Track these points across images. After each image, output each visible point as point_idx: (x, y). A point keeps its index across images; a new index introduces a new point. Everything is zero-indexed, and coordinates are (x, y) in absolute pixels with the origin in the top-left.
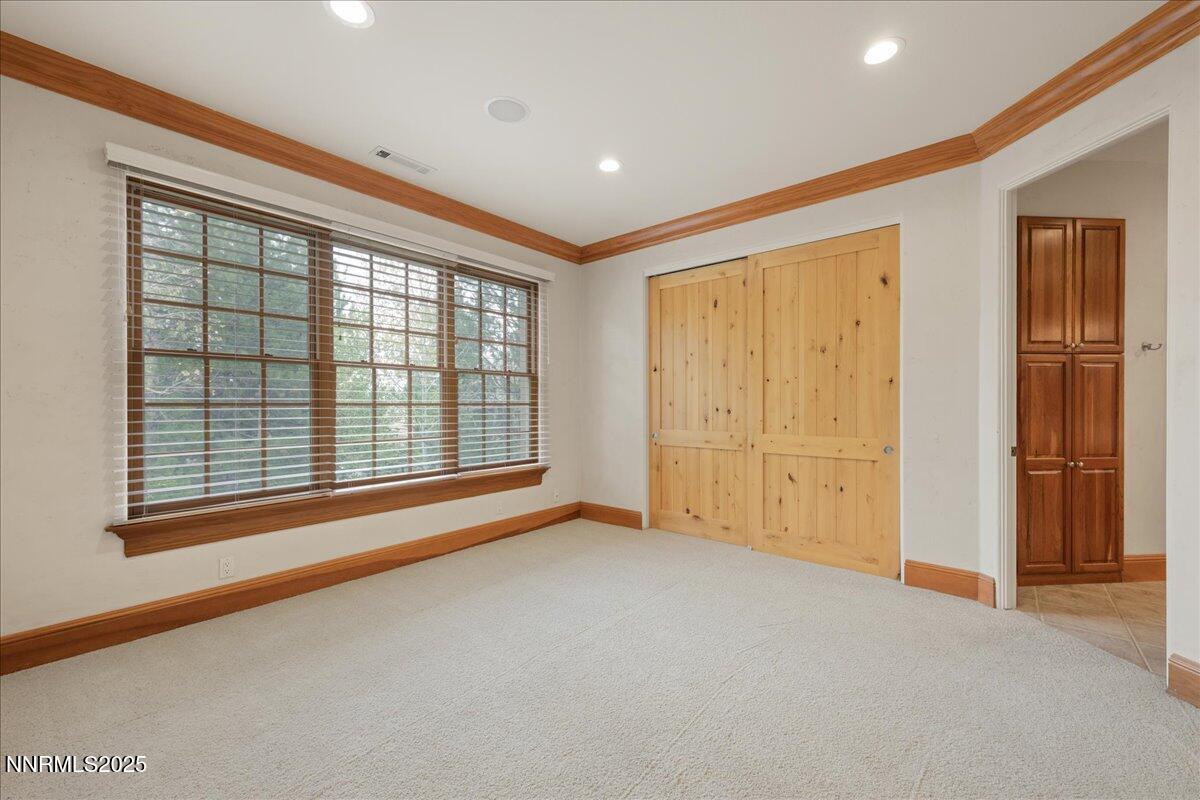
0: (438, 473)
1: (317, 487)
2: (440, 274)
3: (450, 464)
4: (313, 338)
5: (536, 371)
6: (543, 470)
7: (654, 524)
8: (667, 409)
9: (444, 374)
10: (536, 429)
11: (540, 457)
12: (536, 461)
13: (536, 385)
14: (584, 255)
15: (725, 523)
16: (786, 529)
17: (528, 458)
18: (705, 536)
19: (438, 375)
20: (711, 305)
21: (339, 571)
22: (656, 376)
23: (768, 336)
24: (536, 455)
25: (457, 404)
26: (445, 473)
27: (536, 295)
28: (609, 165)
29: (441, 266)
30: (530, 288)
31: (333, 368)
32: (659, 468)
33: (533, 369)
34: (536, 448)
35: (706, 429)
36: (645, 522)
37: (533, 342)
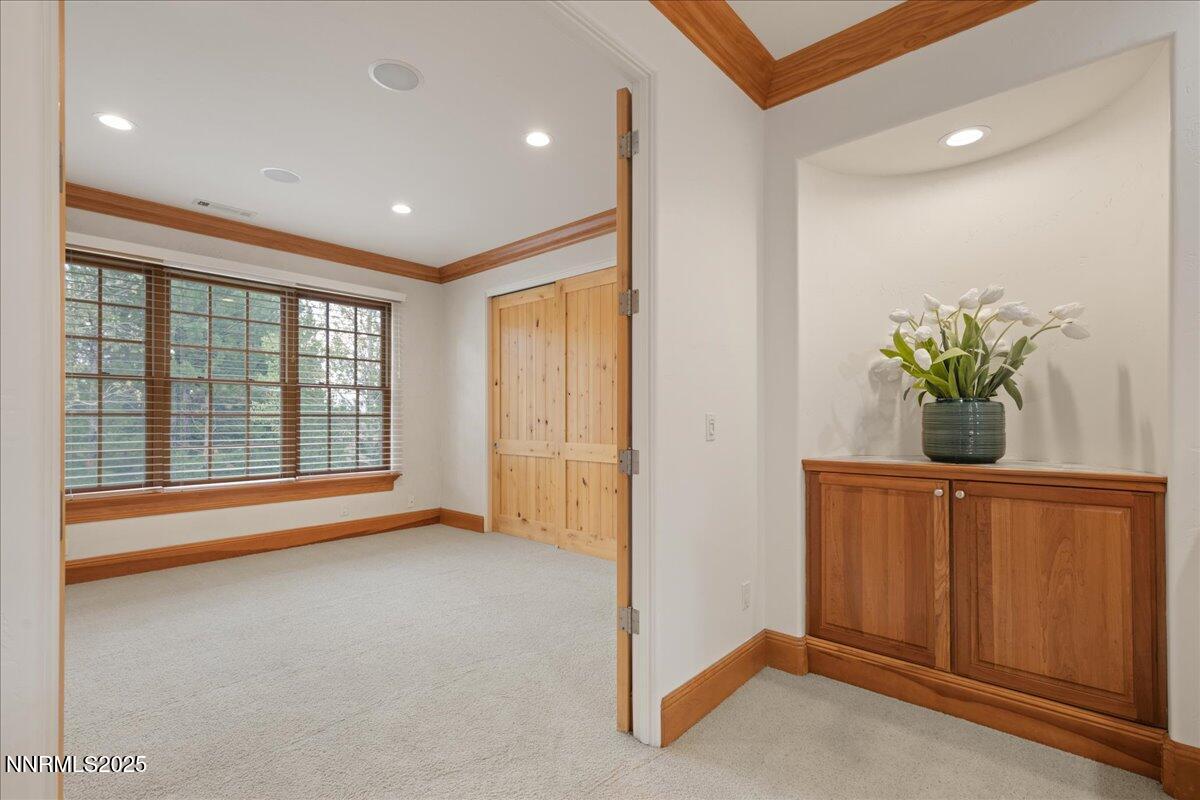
0: (277, 477)
1: (151, 484)
2: (283, 300)
3: (290, 469)
4: (149, 359)
5: (389, 385)
6: (396, 477)
7: (495, 528)
8: (505, 419)
9: (284, 389)
10: (389, 439)
11: (392, 465)
12: (388, 468)
13: (389, 398)
14: (442, 275)
15: (544, 525)
16: (581, 528)
17: (381, 465)
18: (530, 538)
19: (279, 390)
20: (535, 324)
21: (171, 558)
22: (497, 388)
23: (569, 355)
24: (388, 462)
25: (299, 415)
26: (284, 476)
27: (390, 315)
28: (401, 209)
29: (284, 293)
30: (384, 307)
31: (168, 384)
32: (499, 476)
33: (387, 383)
34: (388, 456)
35: (531, 438)
36: (487, 526)
37: (387, 359)
